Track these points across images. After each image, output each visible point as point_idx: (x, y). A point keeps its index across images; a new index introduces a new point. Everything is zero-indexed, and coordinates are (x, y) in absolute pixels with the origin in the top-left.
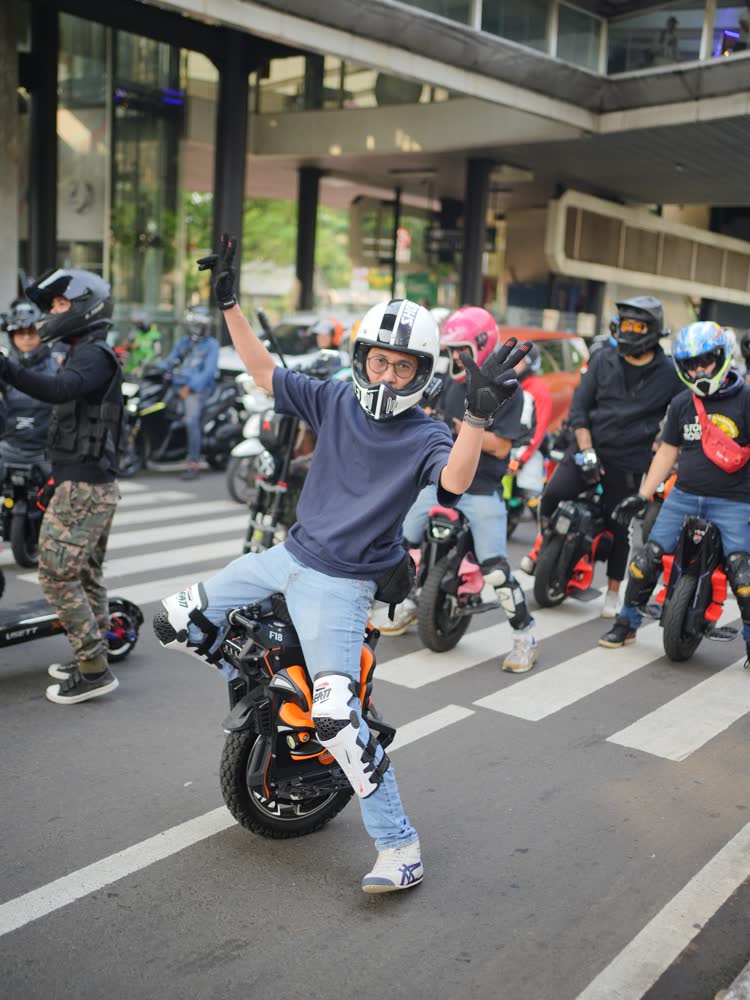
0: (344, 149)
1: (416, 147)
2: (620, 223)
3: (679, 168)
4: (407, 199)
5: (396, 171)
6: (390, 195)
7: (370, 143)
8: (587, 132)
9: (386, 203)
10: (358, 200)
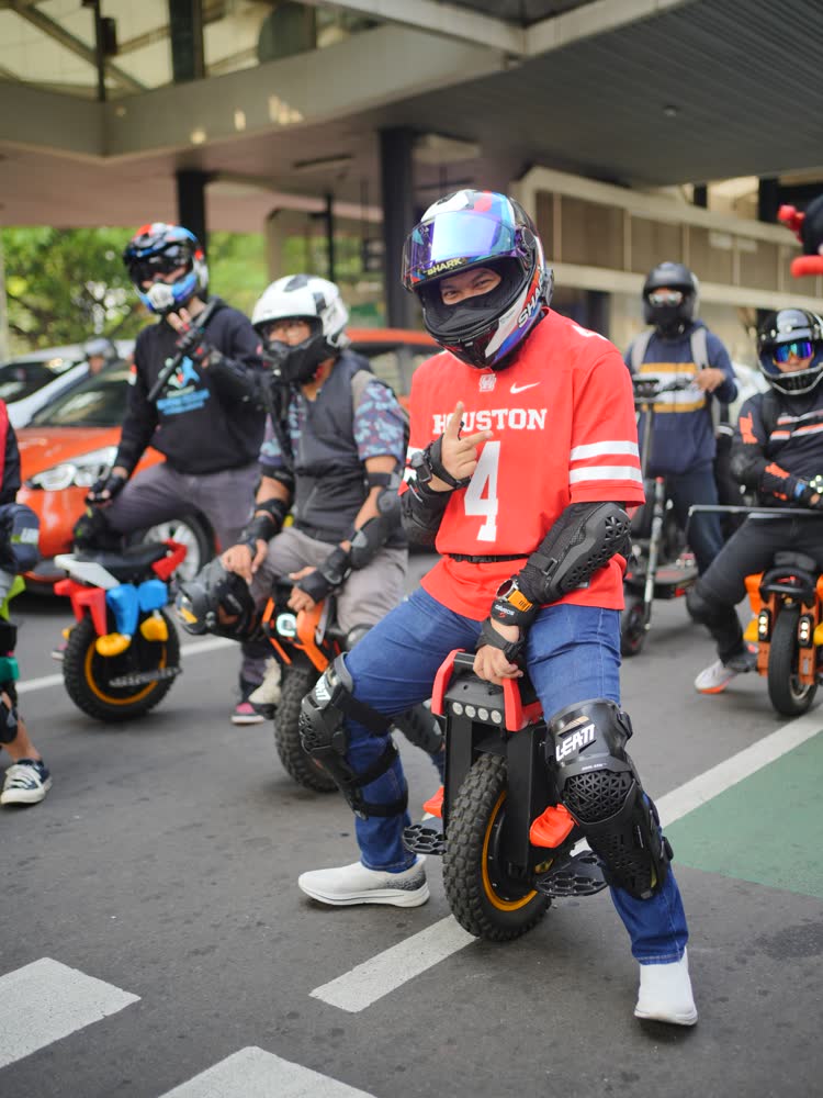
0: (209, 134)
1: (296, 117)
2: (622, 211)
3: (671, 113)
4: (342, 210)
5: (300, 164)
6: (318, 206)
7: (240, 121)
8: (510, 56)
9: (315, 216)
10: (275, 214)
